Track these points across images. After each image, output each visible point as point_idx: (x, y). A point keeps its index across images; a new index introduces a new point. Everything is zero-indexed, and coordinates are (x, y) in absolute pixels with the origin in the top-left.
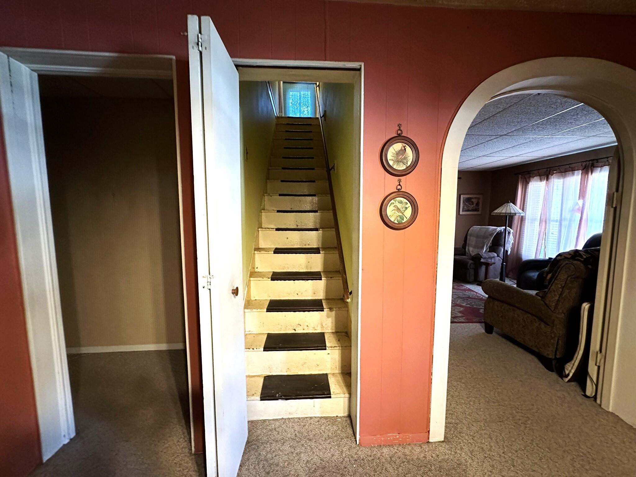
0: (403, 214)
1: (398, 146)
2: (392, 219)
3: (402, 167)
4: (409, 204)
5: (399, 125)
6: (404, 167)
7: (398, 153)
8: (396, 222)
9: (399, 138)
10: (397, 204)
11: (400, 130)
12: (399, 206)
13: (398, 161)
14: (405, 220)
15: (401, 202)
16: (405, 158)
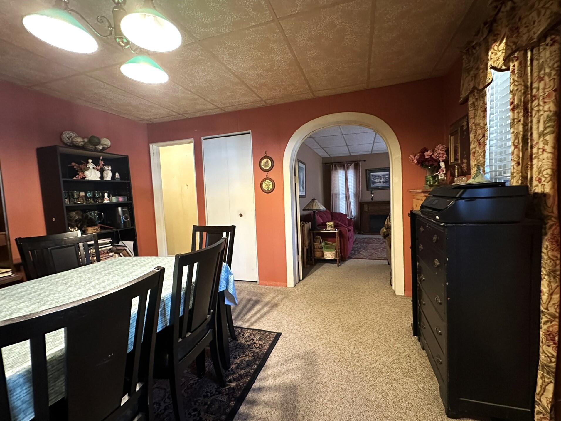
0: (269, 186)
1: (265, 160)
2: (265, 189)
3: (267, 168)
4: (271, 183)
5: (266, 152)
6: (268, 168)
7: (265, 163)
8: (267, 190)
9: (266, 157)
10: (266, 183)
11: (266, 153)
12: (267, 183)
13: (266, 166)
14: (270, 189)
15: (268, 182)
16: (268, 164)
